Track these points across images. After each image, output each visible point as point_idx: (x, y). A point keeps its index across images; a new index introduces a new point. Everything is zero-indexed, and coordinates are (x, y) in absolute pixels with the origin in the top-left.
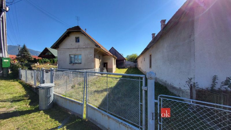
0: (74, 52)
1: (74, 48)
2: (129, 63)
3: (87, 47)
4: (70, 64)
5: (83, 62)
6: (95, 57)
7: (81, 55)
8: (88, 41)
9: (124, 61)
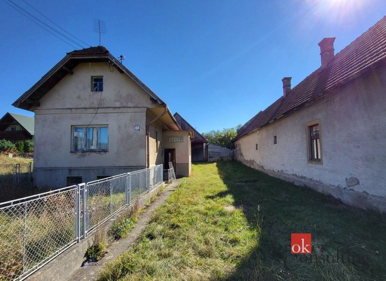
0: (86, 119)
1: (86, 109)
2: (218, 149)
3: (125, 104)
4: (71, 152)
5: (113, 149)
6: (147, 134)
7: (106, 126)
8: (127, 89)
9: (204, 144)
